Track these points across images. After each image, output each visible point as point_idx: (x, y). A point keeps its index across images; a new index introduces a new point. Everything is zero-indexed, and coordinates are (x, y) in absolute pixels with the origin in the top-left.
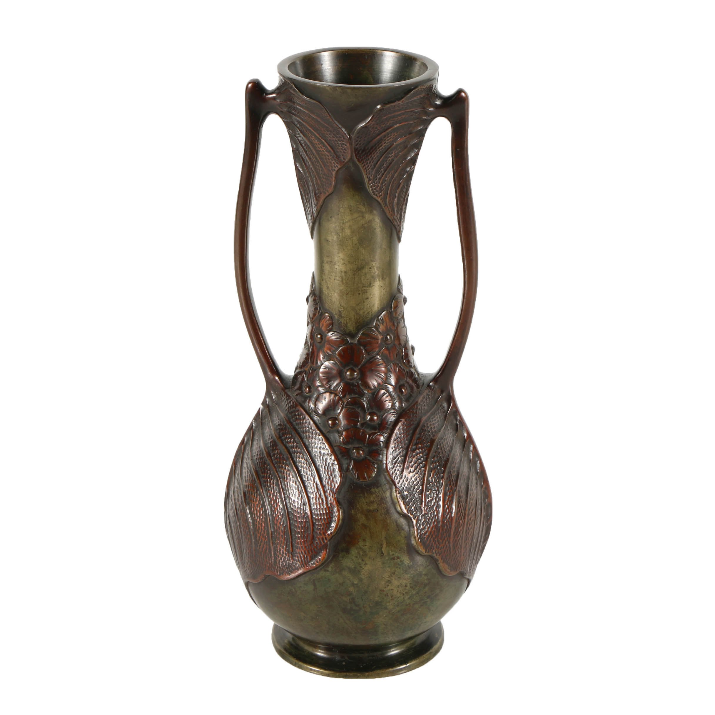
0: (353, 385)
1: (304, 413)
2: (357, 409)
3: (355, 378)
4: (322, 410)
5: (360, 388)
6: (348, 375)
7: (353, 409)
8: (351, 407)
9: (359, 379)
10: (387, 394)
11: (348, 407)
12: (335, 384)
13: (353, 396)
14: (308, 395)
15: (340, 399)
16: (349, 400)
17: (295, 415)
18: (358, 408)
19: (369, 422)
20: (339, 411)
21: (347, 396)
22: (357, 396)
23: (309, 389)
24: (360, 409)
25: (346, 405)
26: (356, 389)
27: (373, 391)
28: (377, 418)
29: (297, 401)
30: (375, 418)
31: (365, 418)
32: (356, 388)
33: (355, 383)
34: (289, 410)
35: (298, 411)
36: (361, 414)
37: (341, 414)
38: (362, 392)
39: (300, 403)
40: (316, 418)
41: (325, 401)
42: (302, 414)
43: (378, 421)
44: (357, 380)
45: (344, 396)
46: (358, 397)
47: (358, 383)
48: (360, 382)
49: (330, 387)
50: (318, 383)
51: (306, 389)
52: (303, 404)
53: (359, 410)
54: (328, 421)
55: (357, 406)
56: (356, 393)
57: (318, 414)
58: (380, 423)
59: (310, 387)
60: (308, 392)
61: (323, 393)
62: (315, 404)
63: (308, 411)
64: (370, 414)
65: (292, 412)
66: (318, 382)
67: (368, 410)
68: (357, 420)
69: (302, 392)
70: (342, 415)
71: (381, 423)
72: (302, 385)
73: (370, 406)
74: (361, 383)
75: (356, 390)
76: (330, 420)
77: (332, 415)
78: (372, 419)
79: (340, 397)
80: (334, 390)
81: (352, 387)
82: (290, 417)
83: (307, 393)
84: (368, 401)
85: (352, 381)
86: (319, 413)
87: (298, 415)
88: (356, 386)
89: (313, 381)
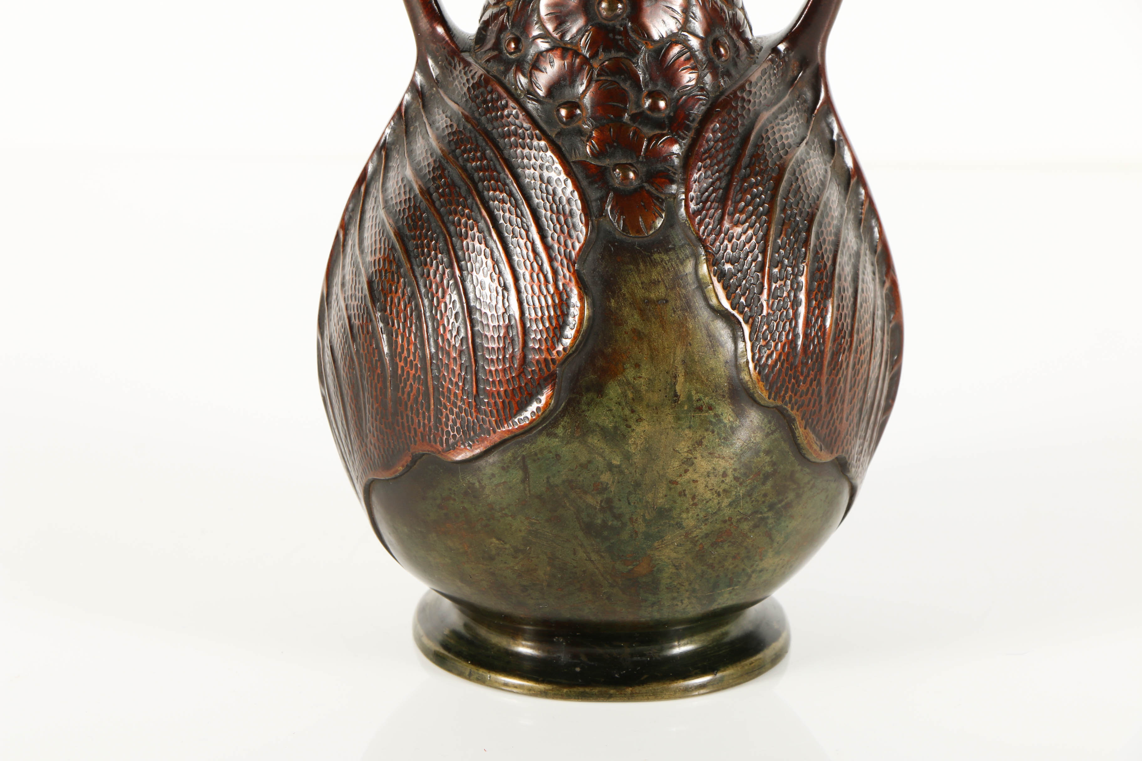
0: (613, 30)
1: (505, 95)
2: (622, 85)
3: (619, 16)
4: (545, 86)
5: (630, 37)
6: (604, 9)
7: (613, 82)
8: (609, 78)
9: (628, 17)
10: (689, 53)
11: (602, 78)
12: (574, 30)
13: (614, 54)
14: (513, 57)
15: (586, 61)
16: (607, 63)
17: (485, 102)
18: (625, 80)
19: (649, 113)
20: (581, 89)
21: (602, 56)
22: (621, 54)
23: (515, 45)
24: (628, 83)
25: (599, 75)
26: (621, 40)
27: (657, 45)
28: (666, 105)
29: (488, 72)
30: (662, 104)
31: (638, 104)
32: (620, 37)
33: (618, 27)
34: (470, 93)
35: (491, 92)
36: (632, 95)
37: (588, 95)
38: (633, 45)
39: (494, 76)
40: (531, 105)
41: (552, 66)
42: (500, 98)
43: (667, 112)
44: (623, 19)
45: (594, 55)
46: (625, 58)
47: (625, 27)
48: (630, 24)
49: (563, 36)
50: (536, 32)
51: (509, 44)
52: (503, 78)
53: (627, 86)
54: (558, 111)
55: (623, 77)
56: (620, 49)
57: (537, 99)
58: (672, 114)
59: (517, 41)
60: (512, 51)
61: (548, 51)
62: (530, 77)
63: (513, 91)
64: (650, 95)
65: (477, 97)
66: (537, 26)
67: (646, 86)
68: (623, 106)
69: (501, 52)
70: (590, 96)
71: (675, 113)
72: (499, 37)
73: (651, 79)
74: (631, 27)
75: (620, 42)
76: (564, 108)
77: (568, 94)
78: (654, 107)
79: (585, 57)
80: (572, 43)
81: (611, 35)
82: (475, 109)
83: (511, 54)
84: (646, 66)
85: (611, 23)
86: (539, 95)
87: (492, 100)
88: (620, 33)
89: (526, 28)
